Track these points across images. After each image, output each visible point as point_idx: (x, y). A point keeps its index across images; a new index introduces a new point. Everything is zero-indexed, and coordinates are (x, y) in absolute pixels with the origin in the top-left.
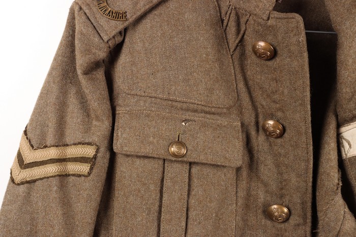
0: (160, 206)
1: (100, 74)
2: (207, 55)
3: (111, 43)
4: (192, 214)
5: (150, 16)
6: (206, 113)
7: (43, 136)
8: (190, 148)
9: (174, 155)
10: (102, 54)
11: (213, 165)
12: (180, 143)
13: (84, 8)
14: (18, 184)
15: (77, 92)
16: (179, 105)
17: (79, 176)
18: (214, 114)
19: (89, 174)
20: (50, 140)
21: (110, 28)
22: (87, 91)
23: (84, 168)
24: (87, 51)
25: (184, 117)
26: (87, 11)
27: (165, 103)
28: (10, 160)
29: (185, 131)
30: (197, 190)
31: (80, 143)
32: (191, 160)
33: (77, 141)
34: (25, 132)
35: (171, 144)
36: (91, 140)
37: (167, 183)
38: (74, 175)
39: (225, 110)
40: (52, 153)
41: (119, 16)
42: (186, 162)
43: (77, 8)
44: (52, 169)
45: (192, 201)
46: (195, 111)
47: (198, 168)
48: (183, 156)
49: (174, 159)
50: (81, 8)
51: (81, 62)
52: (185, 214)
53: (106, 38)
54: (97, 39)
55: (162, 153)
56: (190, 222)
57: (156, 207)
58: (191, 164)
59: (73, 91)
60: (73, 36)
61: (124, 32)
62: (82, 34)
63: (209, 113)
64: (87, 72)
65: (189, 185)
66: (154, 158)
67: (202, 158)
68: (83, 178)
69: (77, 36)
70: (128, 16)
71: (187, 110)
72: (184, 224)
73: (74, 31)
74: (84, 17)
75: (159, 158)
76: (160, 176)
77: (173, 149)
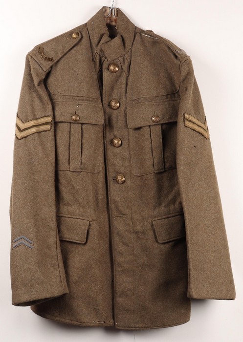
0: (70, 143)
1: (43, 85)
2: (88, 74)
3: (47, 72)
4: (84, 146)
5: (63, 59)
6: (88, 100)
7: (27, 117)
8: (81, 117)
9: (74, 120)
10: (43, 77)
11: (92, 124)
12: (76, 115)
13: (33, 57)
14: (20, 139)
15: (37, 95)
16: (75, 98)
17: (46, 131)
18: (91, 101)
19: (51, 129)
20: (30, 118)
21: (47, 65)
22: (41, 93)
23: (48, 127)
24: (38, 75)
25: (78, 103)
26: (35, 58)
27: (69, 97)
28: (14, 129)
29: (78, 110)
30: (86, 136)
31: (44, 117)
32: (82, 122)
33: (42, 116)
34: (18, 116)
35: (72, 116)
36: (48, 114)
37: (72, 133)
38: (44, 131)
39: (95, 99)
40: (33, 123)
41: (49, 59)
42: (80, 123)
43: (30, 57)
44: (34, 130)
45: (84, 140)
46: (83, 100)
47: (86, 125)
48: (78, 120)
49: (74, 122)
50: (31, 57)
51: (36, 81)
52: (80, 146)
53: (45, 70)
54: (41, 70)
55: (68, 120)
56: (83, 149)
57: (68, 143)
58: (82, 124)
59: (35, 95)
60: (30, 70)
61: (52, 67)
62: (34, 68)
63: (90, 101)
64: (38, 85)
65: (82, 134)
66: (66, 122)
67: (86, 121)
68: (48, 132)
69: (32, 70)
70: (54, 59)
71: (79, 100)
72: (80, 150)
73: (30, 68)
74: (34, 61)
75: (67, 122)
76: (69, 130)
77: (74, 117)
